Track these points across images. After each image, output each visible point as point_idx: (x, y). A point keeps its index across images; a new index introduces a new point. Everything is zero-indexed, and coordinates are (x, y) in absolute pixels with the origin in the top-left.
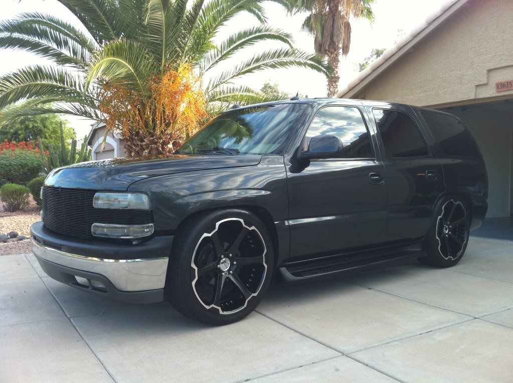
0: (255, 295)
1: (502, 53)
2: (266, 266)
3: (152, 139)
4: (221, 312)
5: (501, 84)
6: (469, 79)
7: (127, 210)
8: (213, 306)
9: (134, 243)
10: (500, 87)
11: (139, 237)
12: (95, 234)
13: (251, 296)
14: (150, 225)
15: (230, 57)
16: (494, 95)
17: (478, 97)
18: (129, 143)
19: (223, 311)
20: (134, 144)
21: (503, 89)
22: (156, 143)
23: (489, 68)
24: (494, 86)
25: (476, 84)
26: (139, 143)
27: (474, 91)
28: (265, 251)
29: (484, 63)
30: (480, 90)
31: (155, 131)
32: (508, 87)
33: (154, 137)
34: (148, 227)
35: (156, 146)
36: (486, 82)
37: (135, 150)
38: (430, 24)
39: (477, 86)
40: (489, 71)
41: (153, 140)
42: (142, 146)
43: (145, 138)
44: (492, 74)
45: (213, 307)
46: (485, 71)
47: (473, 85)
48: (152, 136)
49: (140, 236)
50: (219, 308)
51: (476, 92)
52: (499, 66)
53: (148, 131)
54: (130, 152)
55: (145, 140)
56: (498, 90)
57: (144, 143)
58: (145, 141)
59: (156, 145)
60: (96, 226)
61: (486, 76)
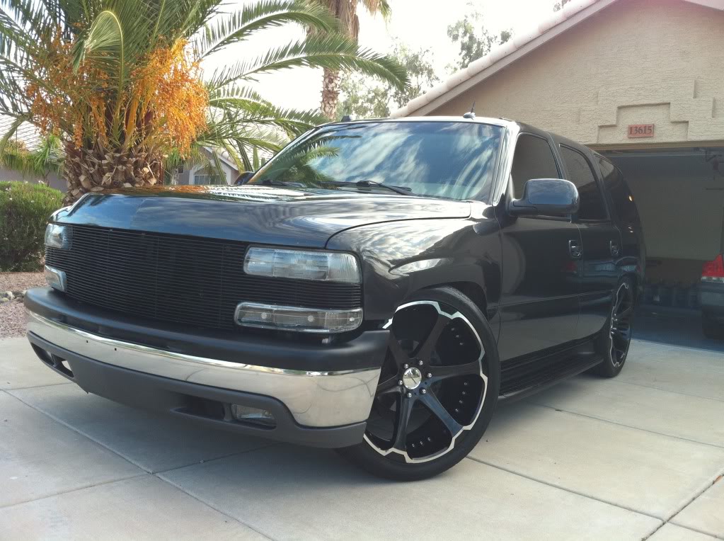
0: (469, 427)
1: (641, 86)
2: (485, 378)
3: (118, 155)
4: (408, 460)
5: (636, 127)
6: (590, 116)
7: (324, 282)
8: (393, 450)
9: (326, 341)
10: (634, 131)
11: (339, 331)
12: (240, 320)
13: (461, 431)
14: (358, 310)
15: (243, 40)
16: (623, 142)
17: (600, 143)
18: (77, 159)
19: (411, 457)
20: (86, 162)
21: (638, 135)
22: (124, 163)
23: (620, 105)
24: (626, 129)
25: (600, 125)
26: (96, 161)
27: (597, 133)
28: (483, 353)
29: (614, 97)
30: (604, 133)
31: (122, 143)
32: (645, 133)
33: (122, 154)
34: (353, 314)
35: (124, 168)
36: (614, 123)
37: (87, 171)
38: (544, 33)
39: (601, 127)
40: (620, 108)
41: (120, 158)
42: (100, 165)
43: (105, 152)
44: (623, 113)
45: (393, 453)
46: (615, 109)
47: (596, 126)
48: (118, 151)
49: (342, 329)
50: (405, 454)
51: (599, 134)
52: (635, 103)
53: (110, 142)
54: (77, 175)
55: (106, 156)
56: (631, 136)
57: (104, 162)
58: (105, 159)
59: (125, 166)
60: (243, 308)
61: (615, 115)
